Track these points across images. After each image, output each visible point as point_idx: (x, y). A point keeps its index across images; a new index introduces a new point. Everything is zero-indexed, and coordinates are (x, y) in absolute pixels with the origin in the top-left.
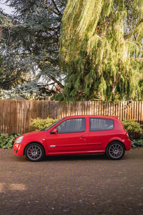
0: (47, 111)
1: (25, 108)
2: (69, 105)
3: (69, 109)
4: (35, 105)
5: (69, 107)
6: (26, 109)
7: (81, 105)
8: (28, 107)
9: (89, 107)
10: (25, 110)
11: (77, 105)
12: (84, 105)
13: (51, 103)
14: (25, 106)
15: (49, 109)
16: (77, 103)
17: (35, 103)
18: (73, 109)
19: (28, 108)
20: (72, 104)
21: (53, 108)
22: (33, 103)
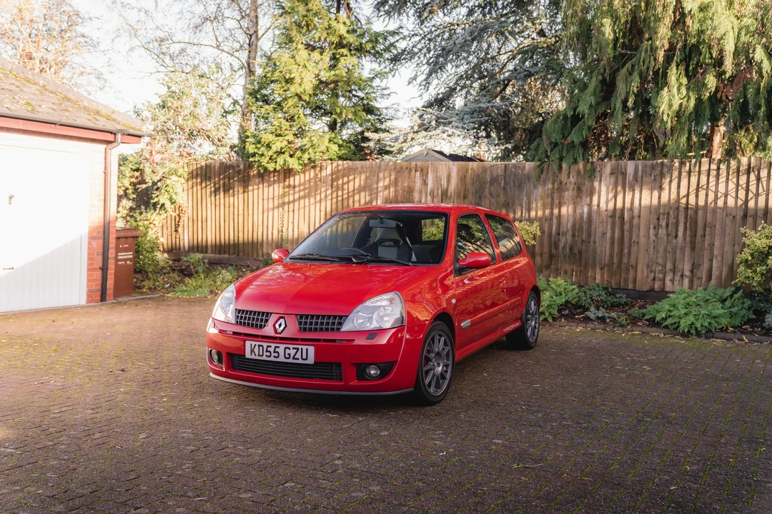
0: (498, 196)
1: (436, 188)
2: (569, 177)
3: (571, 187)
4: (465, 177)
5: (570, 183)
6: (438, 189)
7: (612, 173)
8: (444, 182)
9: (639, 179)
10: (435, 193)
11: (597, 174)
12: (624, 174)
13: (513, 170)
14: (438, 179)
15: (505, 189)
16: (598, 169)
17: (465, 170)
18: (584, 189)
19: (445, 187)
20: (582, 173)
21: (520, 186)
22: (459, 171)
